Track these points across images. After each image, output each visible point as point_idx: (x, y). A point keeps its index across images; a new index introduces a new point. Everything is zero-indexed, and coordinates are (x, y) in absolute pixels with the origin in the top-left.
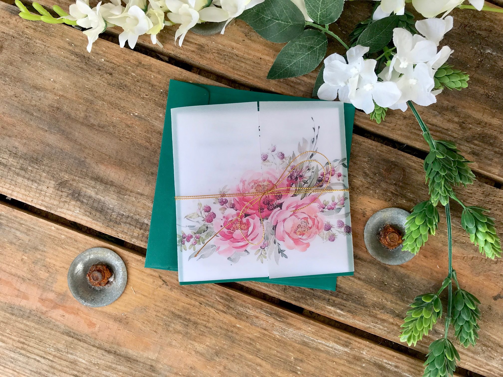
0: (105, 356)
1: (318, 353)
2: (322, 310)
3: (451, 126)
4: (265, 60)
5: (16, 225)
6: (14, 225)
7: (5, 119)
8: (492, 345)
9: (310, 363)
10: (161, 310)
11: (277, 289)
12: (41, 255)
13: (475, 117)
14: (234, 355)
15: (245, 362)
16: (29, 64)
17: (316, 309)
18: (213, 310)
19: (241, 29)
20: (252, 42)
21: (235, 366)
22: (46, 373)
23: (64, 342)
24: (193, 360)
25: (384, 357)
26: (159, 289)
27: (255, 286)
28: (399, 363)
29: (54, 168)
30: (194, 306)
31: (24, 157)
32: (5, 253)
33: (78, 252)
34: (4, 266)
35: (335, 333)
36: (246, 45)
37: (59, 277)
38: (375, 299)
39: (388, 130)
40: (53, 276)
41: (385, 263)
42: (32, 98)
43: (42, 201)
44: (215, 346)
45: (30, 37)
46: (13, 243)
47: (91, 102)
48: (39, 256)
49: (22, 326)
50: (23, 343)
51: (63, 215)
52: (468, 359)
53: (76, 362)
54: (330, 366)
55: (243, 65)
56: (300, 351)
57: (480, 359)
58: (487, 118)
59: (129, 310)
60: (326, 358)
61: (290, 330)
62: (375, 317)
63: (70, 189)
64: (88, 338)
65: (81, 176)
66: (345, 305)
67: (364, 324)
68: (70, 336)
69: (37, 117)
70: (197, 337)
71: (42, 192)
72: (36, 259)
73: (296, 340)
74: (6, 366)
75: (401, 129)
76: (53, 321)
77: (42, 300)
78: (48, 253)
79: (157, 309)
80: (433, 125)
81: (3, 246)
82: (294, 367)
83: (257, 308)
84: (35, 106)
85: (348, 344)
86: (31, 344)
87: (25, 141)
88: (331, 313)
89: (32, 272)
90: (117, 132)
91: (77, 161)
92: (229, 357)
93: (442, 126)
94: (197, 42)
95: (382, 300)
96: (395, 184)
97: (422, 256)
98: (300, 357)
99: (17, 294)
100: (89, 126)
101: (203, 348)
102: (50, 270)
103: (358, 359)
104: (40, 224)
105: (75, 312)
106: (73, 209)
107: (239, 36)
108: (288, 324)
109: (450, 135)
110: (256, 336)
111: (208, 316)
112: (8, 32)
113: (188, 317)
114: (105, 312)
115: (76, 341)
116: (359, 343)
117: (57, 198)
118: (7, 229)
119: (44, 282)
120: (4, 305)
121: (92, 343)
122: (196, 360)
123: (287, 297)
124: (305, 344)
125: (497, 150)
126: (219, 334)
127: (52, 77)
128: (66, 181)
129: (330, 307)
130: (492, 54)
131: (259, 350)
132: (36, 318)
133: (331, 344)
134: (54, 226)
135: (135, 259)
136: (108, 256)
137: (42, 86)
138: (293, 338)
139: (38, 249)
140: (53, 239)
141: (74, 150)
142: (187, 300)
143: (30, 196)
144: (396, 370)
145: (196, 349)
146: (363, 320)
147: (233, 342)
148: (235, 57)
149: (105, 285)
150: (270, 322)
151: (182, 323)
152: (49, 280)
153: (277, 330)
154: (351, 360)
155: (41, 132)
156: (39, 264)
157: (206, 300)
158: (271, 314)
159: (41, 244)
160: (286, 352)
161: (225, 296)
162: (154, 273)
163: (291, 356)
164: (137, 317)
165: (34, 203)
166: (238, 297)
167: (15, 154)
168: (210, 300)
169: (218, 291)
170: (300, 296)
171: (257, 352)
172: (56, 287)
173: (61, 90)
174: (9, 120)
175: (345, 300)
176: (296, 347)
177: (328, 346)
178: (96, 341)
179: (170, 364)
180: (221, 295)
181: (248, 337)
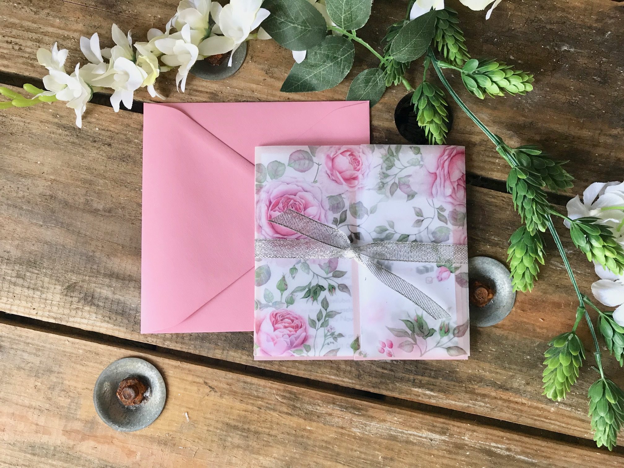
1: (410, 447)
2: (407, 394)
6: (20, 347)
9: (401, 460)
10: (213, 423)
11: (350, 377)
12: (58, 378)
13: (560, 131)
16: (8, 147)
17: (400, 393)
18: (275, 414)
19: (259, 66)
20: (274, 80)
25: (492, 440)
26: (206, 397)
27: (321, 377)
28: (510, 444)
29: (58, 270)
30: (252, 412)
31: (19, 261)
32: (13, 382)
33: (102, 367)
34: (15, 398)
35: (427, 419)
36: (269, 85)
37: (82, 401)
38: (470, 371)
40: (76, 401)
42: (18, 188)
43: (49, 311)
44: (284, 456)
45: (5, 115)
46: (22, 368)
47: (91, 183)
51: (77, 326)
54: (428, 461)
56: (387, 448)
58: (574, 131)
59: (174, 429)
60: (422, 452)
61: (372, 424)
62: (473, 392)
63: (80, 293)
65: (93, 275)
66: (434, 384)
67: (461, 404)
69: (28, 210)
70: (261, 449)
71: (48, 301)
72: (53, 384)
73: (381, 436)
76: (84, 455)
77: (67, 432)
78: (65, 374)
79: (207, 422)
81: (10, 374)
83: (329, 403)
84: (24, 197)
85: (445, 430)
87: (17, 242)
88: (419, 396)
89: (50, 400)
90: (127, 214)
91: (84, 258)
94: (209, 91)
95: (478, 371)
97: (519, 311)
98: (390, 454)
99: (35, 429)
100: (92, 212)
101: (270, 461)
102: (72, 394)
103: (460, 447)
104: (51, 341)
105: (110, 440)
106: (88, 316)
107: (259, 75)
108: (369, 417)
110: (332, 438)
111: (271, 422)
113: (246, 427)
114: (145, 436)
116: (458, 427)
117: (68, 305)
118: (11, 352)
119: (66, 410)
120: (22, 445)
123: (362, 385)
124: (394, 438)
126: (287, 442)
127: (38, 159)
128: (75, 283)
129: (416, 390)
130: (569, 51)
131: (338, 454)
132: (63, 455)
133: (425, 434)
134: (68, 341)
135: (172, 365)
136: (139, 367)
137: (28, 172)
138: (377, 433)
139: (52, 371)
140: (70, 356)
141: (78, 244)
142: (244, 406)
143: (33, 309)
144: (508, 453)
145: (262, 463)
146: (459, 399)
147: (306, 448)
149: (141, 402)
150: (346, 418)
151: (241, 435)
152: (72, 407)
153: (357, 427)
154: (451, 449)
155: (35, 228)
156: (57, 389)
157: (265, 402)
158: (346, 408)
159: (55, 364)
160: (371, 452)
161: (287, 395)
162: (198, 380)
163: (378, 455)
164: (185, 435)
165: (40, 316)
166: (303, 394)
167: (8, 259)
168: (270, 402)
169: (278, 389)
170: (379, 381)
171: (337, 456)
172: (82, 414)
173: (52, 174)
175: (434, 378)
176: (382, 443)
177: (421, 437)
180: (283, 394)
181: (323, 441)
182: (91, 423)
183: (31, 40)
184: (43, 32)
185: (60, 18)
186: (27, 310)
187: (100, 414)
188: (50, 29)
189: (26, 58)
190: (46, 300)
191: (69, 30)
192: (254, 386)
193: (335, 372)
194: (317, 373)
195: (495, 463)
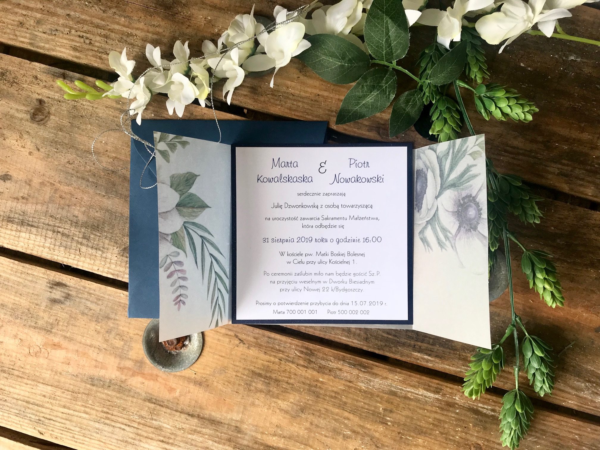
0: (189, 420)
1: (408, 402)
2: (408, 357)
3: (534, 147)
4: (323, 96)
5: (86, 296)
6: (84, 296)
7: (62, 188)
9: (399, 412)
10: (241, 370)
11: (359, 339)
12: (113, 323)
13: (561, 133)
14: (320, 410)
15: (332, 417)
16: (78, 128)
17: (402, 356)
18: (293, 366)
20: (307, 78)
21: (322, 422)
22: (133, 441)
23: (147, 409)
24: (277, 418)
25: (480, 401)
26: (236, 348)
27: (334, 338)
28: (495, 406)
29: (116, 234)
30: (274, 363)
31: (85, 225)
32: (78, 324)
34: (79, 338)
35: (424, 380)
36: (302, 83)
37: (133, 344)
40: (128, 344)
42: (86, 163)
43: (108, 268)
44: (299, 402)
46: (85, 314)
49: (104, 396)
50: (107, 413)
52: (571, 397)
53: (162, 428)
54: (422, 415)
55: (300, 104)
56: (388, 401)
57: (585, 396)
58: (575, 134)
59: (208, 373)
60: (417, 407)
61: (376, 380)
62: (465, 359)
64: (170, 403)
66: (432, 350)
67: (455, 369)
68: (152, 403)
69: (94, 182)
70: (280, 394)
71: (107, 260)
72: (109, 328)
73: (383, 391)
74: (92, 437)
76: (134, 388)
77: (121, 368)
78: (120, 321)
79: (236, 369)
80: (514, 148)
81: (75, 318)
82: (383, 418)
83: (339, 360)
84: (90, 171)
85: (439, 390)
86: (115, 413)
87: (84, 209)
88: (418, 359)
89: (107, 341)
92: (315, 413)
93: (524, 147)
94: (249, 85)
98: (389, 407)
99: (95, 364)
101: (287, 405)
102: (125, 338)
103: (451, 405)
104: (109, 293)
105: (155, 378)
107: (293, 73)
108: (373, 374)
109: (535, 157)
110: (341, 389)
111: (290, 372)
112: (53, 97)
113: (268, 375)
114: (184, 376)
115: (158, 407)
116: (451, 388)
118: (77, 300)
119: (120, 350)
120: (84, 376)
121: (175, 408)
122: (281, 418)
123: (369, 347)
124: (394, 394)
126: (302, 390)
127: (103, 138)
129: (416, 354)
130: (576, 61)
131: (345, 403)
132: (117, 387)
133: (421, 392)
134: (122, 294)
137: (95, 150)
138: (379, 389)
139: (110, 318)
140: (123, 306)
142: (267, 357)
144: (493, 414)
145: (280, 406)
146: (453, 364)
147: (318, 397)
148: (291, 97)
149: (181, 348)
150: (354, 373)
151: (263, 381)
152: (125, 348)
153: (362, 382)
154: (443, 406)
155: (98, 198)
156: (113, 333)
157: (285, 356)
158: (354, 365)
159: (112, 312)
160: (374, 403)
161: (304, 350)
162: (230, 333)
163: (379, 407)
164: (217, 378)
165: (101, 272)
166: (319, 351)
167: (76, 223)
168: (290, 355)
169: (296, 345)
170: (384, 344)
171: (344, 405)
172: (132, 354)
173: (114, 152)
174: (66, 188)
175: (432, 345)
176: (384, 397)
177: (417, 394)
178: (178, 406)
179: (256, 424)
180: (300, 349)
181: (333, 391)
182: (140, 363)
183: (100, 35)
184: (110, 29)
185: (125, 17)
186: (90, 266)
187: (147, 356)
188: (117, 27)
189: (96, 51)
190: (106, 258)
191: (133, 28)
192: (276, 341)
193: (346, 334)
194: (331, 333)
195: (481, 421)
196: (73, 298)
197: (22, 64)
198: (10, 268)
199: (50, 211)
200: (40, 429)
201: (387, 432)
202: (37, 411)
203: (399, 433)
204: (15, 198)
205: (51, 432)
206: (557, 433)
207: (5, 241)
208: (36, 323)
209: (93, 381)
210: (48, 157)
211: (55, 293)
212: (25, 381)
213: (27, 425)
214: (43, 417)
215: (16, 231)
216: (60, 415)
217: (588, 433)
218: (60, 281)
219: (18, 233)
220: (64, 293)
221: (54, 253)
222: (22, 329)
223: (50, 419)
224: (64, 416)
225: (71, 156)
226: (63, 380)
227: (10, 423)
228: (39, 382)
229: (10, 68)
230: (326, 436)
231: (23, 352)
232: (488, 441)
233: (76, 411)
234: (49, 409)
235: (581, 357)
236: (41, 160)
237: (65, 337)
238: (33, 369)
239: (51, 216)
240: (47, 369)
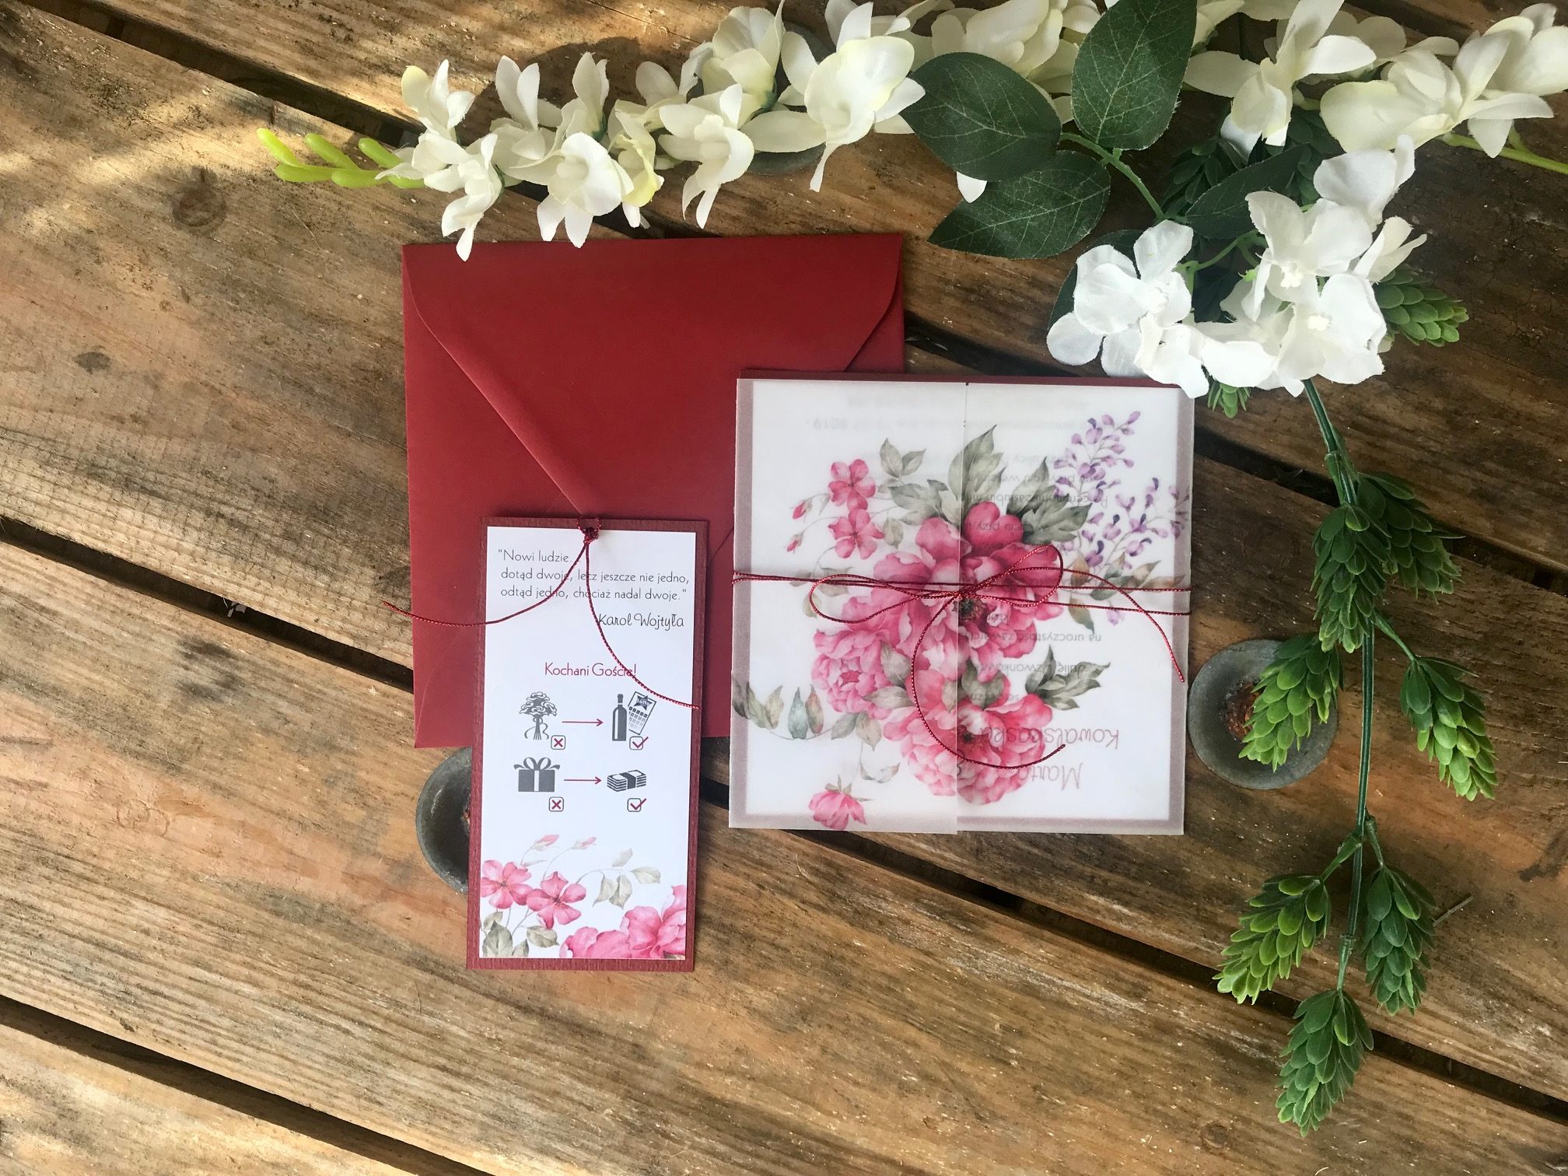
0: (517, 1020)
1: (1063, 1013)
2: (1074, 905)
3: (1423, 422)
5: (277, 685)
6: (272, 685)
7: (240, 402)
8: (1515, 995)
9: (1041, 1037)
11: (959, 850)
12: (344, 762)
13: (1489, 396)
14: (848, 1018)
15: (876, 1036)
16: (298, 254)
17: (1059, 900)
18: (792, 904)
19: (864, 156)
20: (894, 193)
21: (850, 1047)
22: (368, 1062)
23: (411, 984)
24: (741, 1031)
25: (1234, 1023)
28: (1271, 1038)
29: (373, 535)
30: (743, 892)
31: (292, 504)
32: (252, 756)
34: (251, 791)
35: (1107, 963)
36: (878, 202)
37: (392, 820)
38: (1213, 877)
39: (1254, 432)
40: (377, 817)
41: (1240, 783)
42: (309, 345)
43: (344, 620)
44: (797, 993)
46: (272, 731)
48: (339, 766)
49: (302, 944)
50: (307, 987)
51: (398, 659)
52: (1449, 1029)
53: (444, 1035)
54: (1094, 1047)
56: (1015, 1009)
57: (1482, 1030)
58: (1520, 401)
60: (1085, 1027)
61: (991, 954)
62: (1209, 921)
64: (474, 974)
66: (1134, 891)
67: (1181, 941)
68: (426, 970)
69: (325, 398)
70: (753, 972)
71: (343, 599)
72: (333, 773)
73: (1007, 981)
74: (262, 1046)
75: (1289, 431)
76: (382, 930)
77: (352, 877)
78: (361, 756)
80: (1376, 419)
81: (246, 739)
82: (999, 1048)
83: (907, 898)
84: (319, 367)
85: (1140, 991)
86: (326, 988)
87: (293, 462)
88: (1098, 912)
89: (323, 806)
92: (835, 1024)
93: (1398, 420)
94: (747, 194)
95: (1230, 878)
96: (1270, 577)
98: (1019, 1022)
99: (286, 861)
101: (768, 999)
102: (371, 802)
103: (1165, 1029)
104: (338, 682)
105: (438, 908)
107: (861, 177)
108: (986, 939)
109: (1422, 448)
110: (903, 970)
111: (781, 919)
112: (237, 166)
113: (727, 921)
115: (441, 983)
116: (1169, 988)
117: (384, 613)
118: (254, 694)
119: (355, 832)
120: (255, 890)
121: (483, 987)
122: (751, 1031)
123: (982, 871)
124: (1029, 990)
125: (1546, 485)
126: (808, 964)
127: (360, 288)
128: (406, 568)
129: (1094, 898)
130: (1541, 225)
131: (912, 1006)
132: (339, 924)
133: (1098, 990)
134: (374, 688)
137: (336, 315)
138: (997, 976)
139: (335, 747)
140: (375, 721)
143: (311, 609)
144: (1263, 1056)
145: (751, 1002)
146: (1180, 931)
147: (845, 984)
150: (939, 934)
152: (368, 827)
153: (958, 956)
154: (1147, 1030)
155: (334, 437)
156: (341, 786)
157: (774, 877)
158: (942, 914)
159: (343, 733)
160: (981, 1011)
161: (823, 868)
163: (993, 1022)
165: (323, 627)
166: (857, 871)
167: (269, 497)
168: (783, 876)
169: (806, 854)
170: (1019, 869)
171: (907, 1010)
172: (386, 844)
173: (385, 325)
174: (251, 406)
175: (1135, 879)
176: (1006, 997)
177: (1088, 997)
178: (493, 983)
179: (684, 1040)
180: (813, 864)
181: (884, 974)
183: (376, 22)
184: (402, 9)
186: (296, 611)
187: (426, 852)
189: (360, 61)
190: (340, 594)
191: (463, 14)
192: (756, 840)
195: (1233, 1072)
196: (245, 689)
197: (163, 71)
198: (84, 597)
199: (204, 460)
200: (125, 1016)
201: (1006, 1084)
202: (122, 969)
203: (1035, 1088)
204: (113, 418)
205: (154, 1026)
206: (1412, 1114)
207: (78, 526)
208: (141, 743)
209: (274, 902)
210: (210, 320)
211: (197, 672)
212: (100, 890)
213: (92, 1004)
214: (138, 986)
215: (108, 502)
216: (184, 983)
217: (1483, 1120)
218: (214, 639)
219: (114, 509)
220: (222, 672)
221: (205, 568)
222: (102, 756)
223: (155, 993)
224: (195, 987)
225: (272, 325)
226: (200, 894)
227: (45, 996)
228: (136, 896)
229: (129, 76)
230: (856, 1083)
231: (100, 814)
232: (1246, 1121)
233: (227, 976)
234: (155, 965)
235: (1483, 936)
236: (192, 324)
237: (216, 787)
238: (124, 860)
239: (206, 473)
240: (159, 865)
